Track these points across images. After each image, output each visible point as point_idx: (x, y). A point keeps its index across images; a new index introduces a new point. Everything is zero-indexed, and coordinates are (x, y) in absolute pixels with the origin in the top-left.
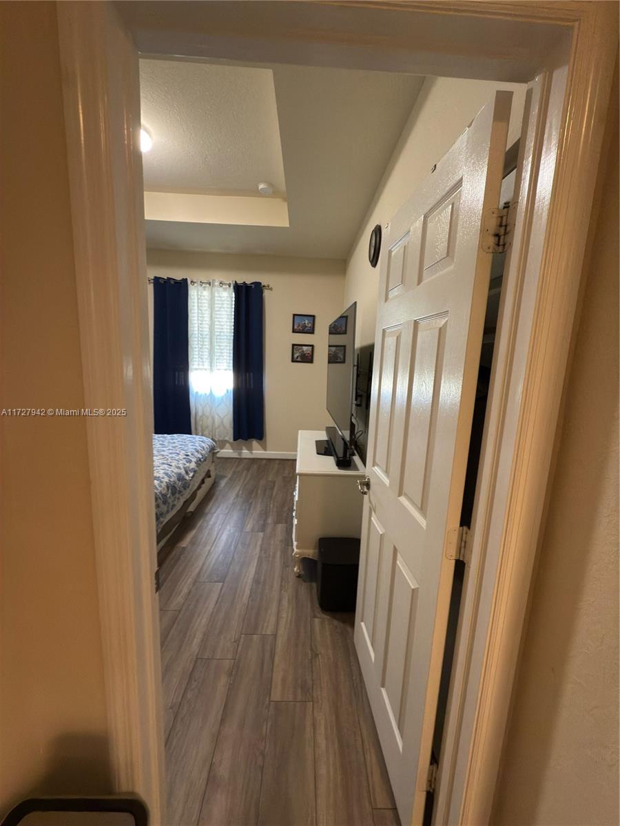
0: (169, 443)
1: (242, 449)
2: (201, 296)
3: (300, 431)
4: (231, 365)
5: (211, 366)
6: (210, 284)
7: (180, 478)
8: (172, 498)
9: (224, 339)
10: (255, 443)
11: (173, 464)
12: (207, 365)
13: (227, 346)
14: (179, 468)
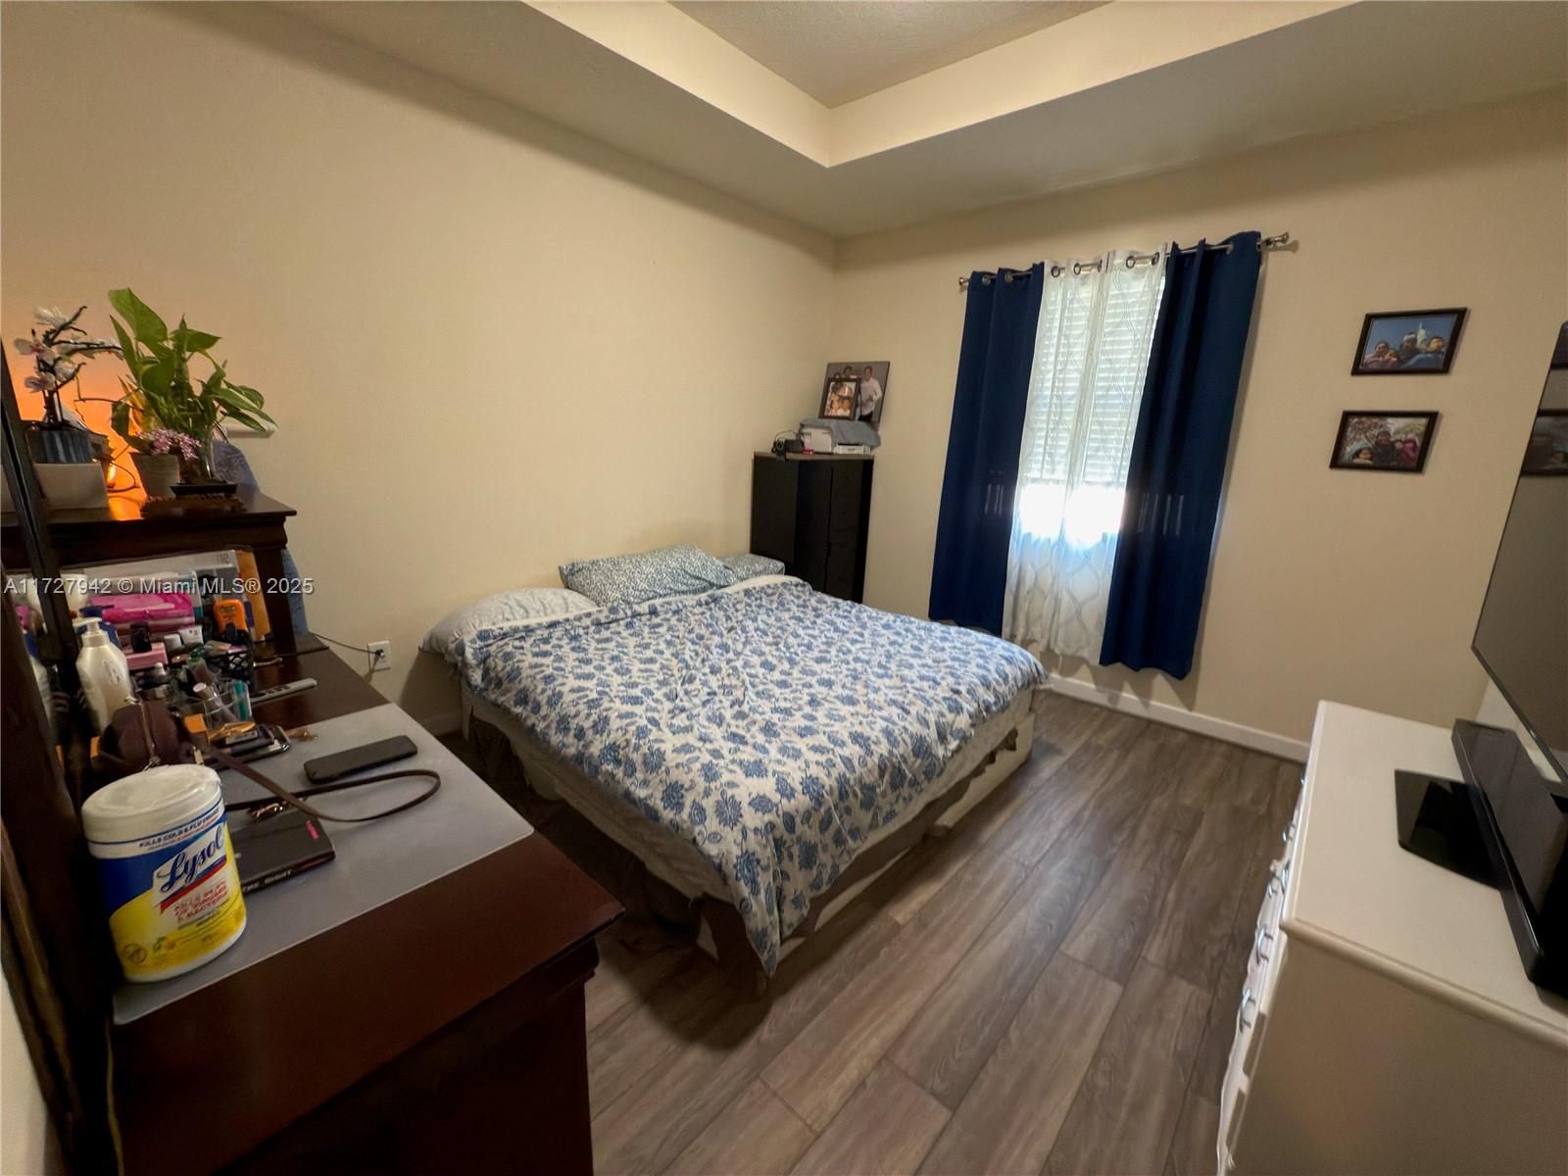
0: (932, 647)
1: (1120, 689)
2: (1071, 302)
3: (1323, 706)
4: (1125, 472)
5: (1071, 472)
6: (1099, 267)
7: (920, 748)
8: (891, 797)
9: (1116, 406)
10: (1160, 681)
11: (913, 710)
12: (1061, 472)
13: (1120, 424)
14: (925, 723)
